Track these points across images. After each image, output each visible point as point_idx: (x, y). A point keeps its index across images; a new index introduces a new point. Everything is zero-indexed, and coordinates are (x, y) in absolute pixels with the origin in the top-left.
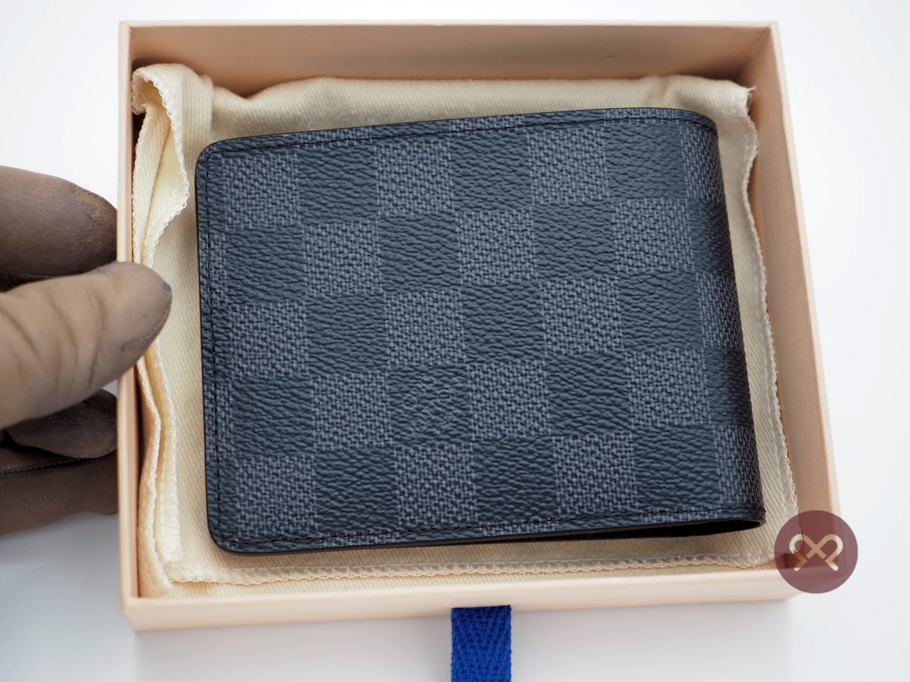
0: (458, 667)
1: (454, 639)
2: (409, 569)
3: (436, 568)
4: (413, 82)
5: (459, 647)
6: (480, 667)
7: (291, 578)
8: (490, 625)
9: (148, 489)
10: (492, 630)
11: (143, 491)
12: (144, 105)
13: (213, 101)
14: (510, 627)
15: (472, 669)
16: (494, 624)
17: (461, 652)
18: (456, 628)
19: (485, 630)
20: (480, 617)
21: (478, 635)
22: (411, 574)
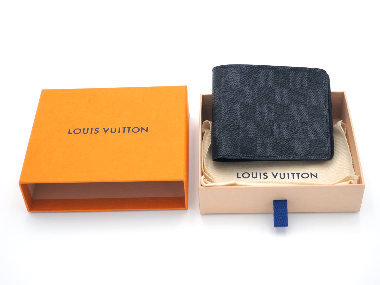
1: (274, 207)
6: (280, 213)
10: (282, 205)
16: (283, 203)
21: (279, 206)
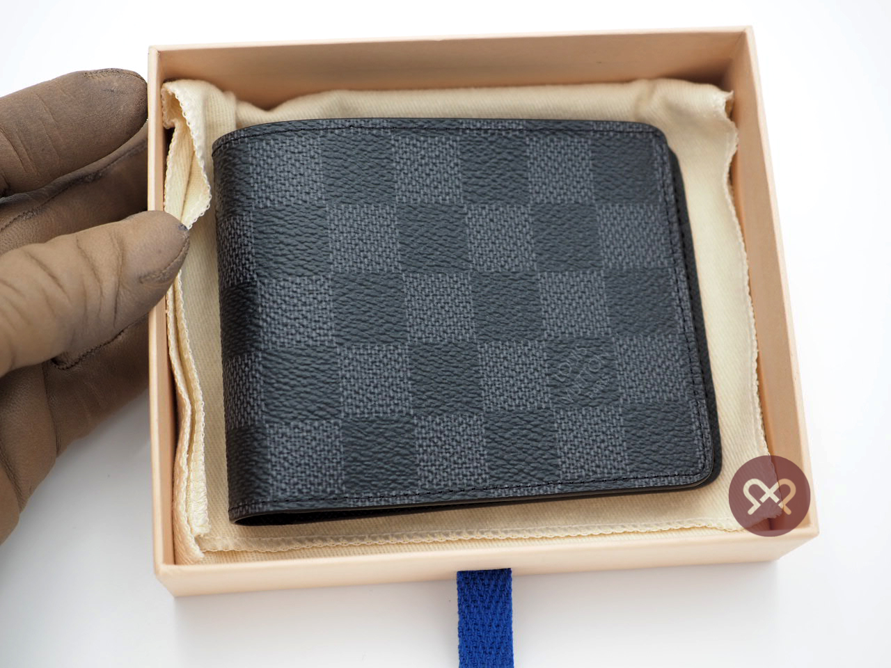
0: (463, 625)
2: (421, 536)
3: (447, 535)
4: (420, 92)
5: (464, 606)
6: (483, 625)
7: (315, 545)
8: (492, 586)
9: (181, 468)
10: (494, 591)
11: (177, 470)
12: (173, 121)
13: (236, 114)
14: (510, 588)
15: (477, 627)
16: (496, 586)
17: (466, 611)
18: (462, 589)
19: (487, 591)
20: (482, 580)
21: (481, 596)
22: (423, 540)
